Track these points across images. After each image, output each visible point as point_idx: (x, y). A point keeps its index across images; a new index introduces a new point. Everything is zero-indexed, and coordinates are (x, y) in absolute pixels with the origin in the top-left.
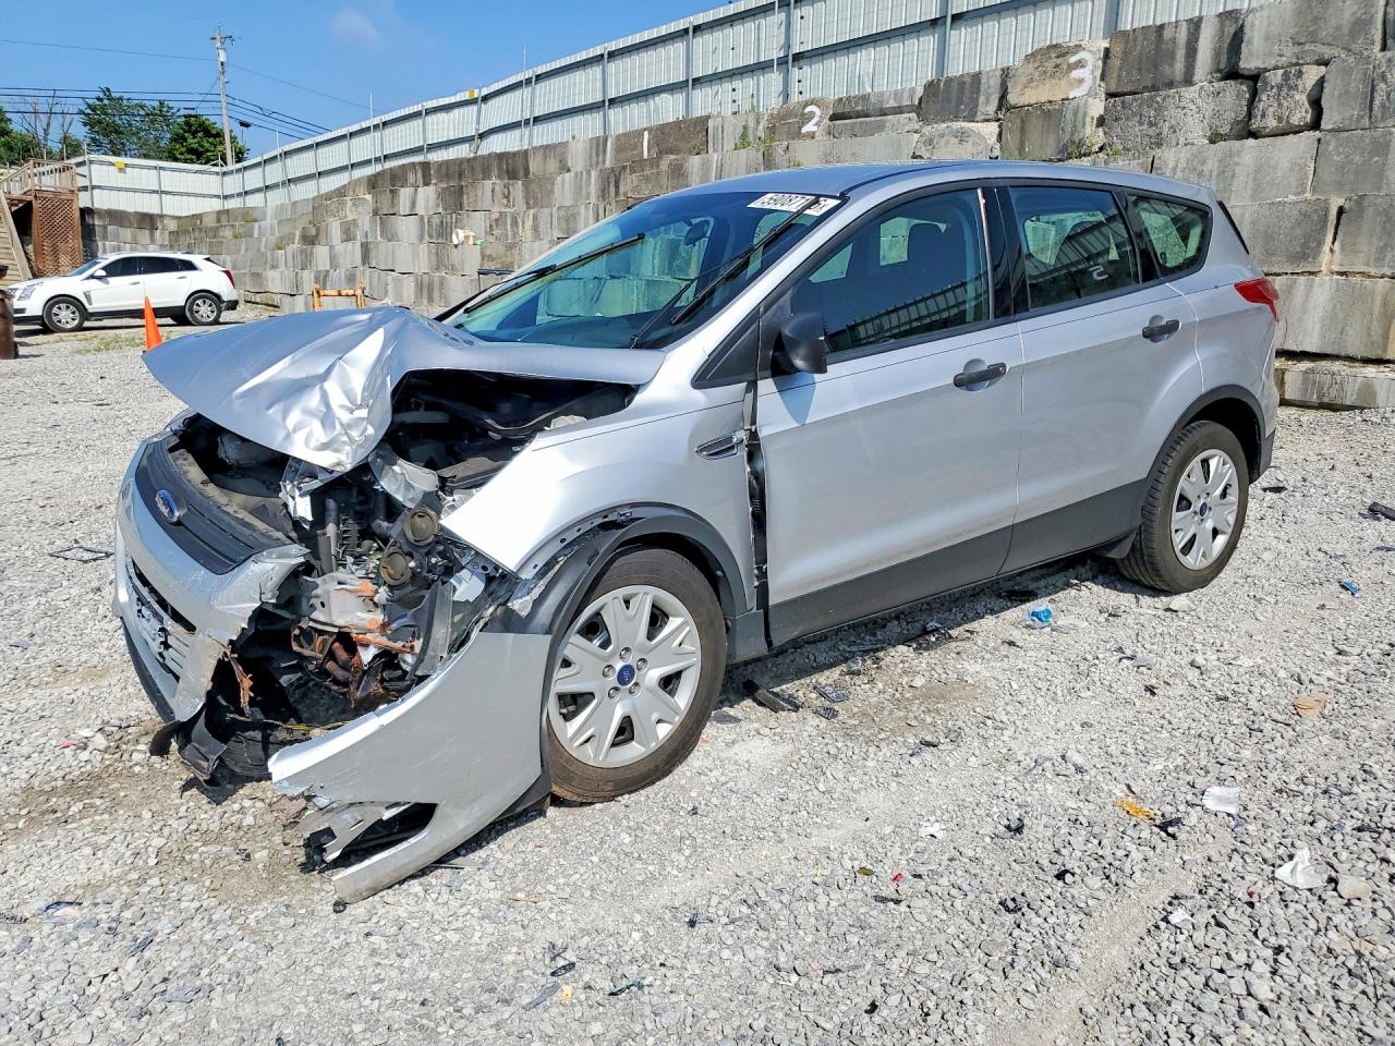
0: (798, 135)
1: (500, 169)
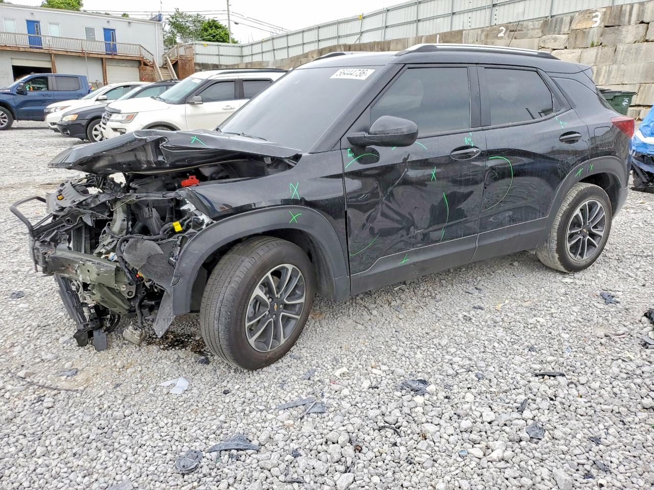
0: (497, 37)
1: (377, 47)
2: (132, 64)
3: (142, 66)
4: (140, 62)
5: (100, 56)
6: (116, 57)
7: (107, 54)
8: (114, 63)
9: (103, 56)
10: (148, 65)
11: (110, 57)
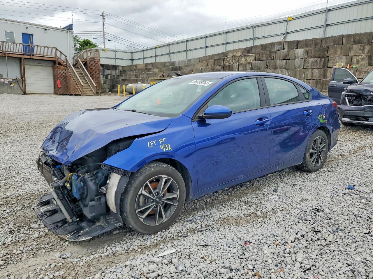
2: (47, 63)
3: (57, 65)
4: (54, 62)
5: (19, 56)
6: (34, 58)
7: (24, 54)
8: (31, 62)
9: (22, 56)
10: (62, 65)
11: (29, 57)
